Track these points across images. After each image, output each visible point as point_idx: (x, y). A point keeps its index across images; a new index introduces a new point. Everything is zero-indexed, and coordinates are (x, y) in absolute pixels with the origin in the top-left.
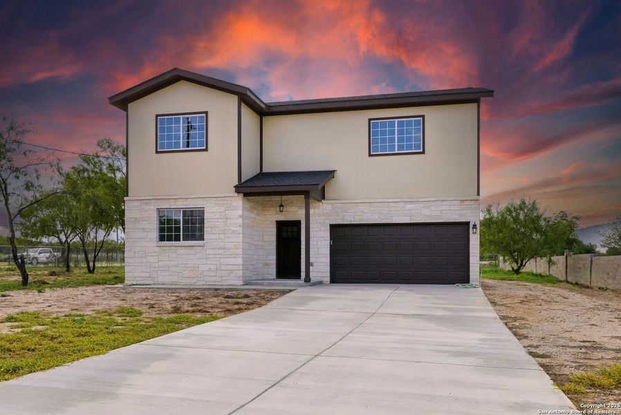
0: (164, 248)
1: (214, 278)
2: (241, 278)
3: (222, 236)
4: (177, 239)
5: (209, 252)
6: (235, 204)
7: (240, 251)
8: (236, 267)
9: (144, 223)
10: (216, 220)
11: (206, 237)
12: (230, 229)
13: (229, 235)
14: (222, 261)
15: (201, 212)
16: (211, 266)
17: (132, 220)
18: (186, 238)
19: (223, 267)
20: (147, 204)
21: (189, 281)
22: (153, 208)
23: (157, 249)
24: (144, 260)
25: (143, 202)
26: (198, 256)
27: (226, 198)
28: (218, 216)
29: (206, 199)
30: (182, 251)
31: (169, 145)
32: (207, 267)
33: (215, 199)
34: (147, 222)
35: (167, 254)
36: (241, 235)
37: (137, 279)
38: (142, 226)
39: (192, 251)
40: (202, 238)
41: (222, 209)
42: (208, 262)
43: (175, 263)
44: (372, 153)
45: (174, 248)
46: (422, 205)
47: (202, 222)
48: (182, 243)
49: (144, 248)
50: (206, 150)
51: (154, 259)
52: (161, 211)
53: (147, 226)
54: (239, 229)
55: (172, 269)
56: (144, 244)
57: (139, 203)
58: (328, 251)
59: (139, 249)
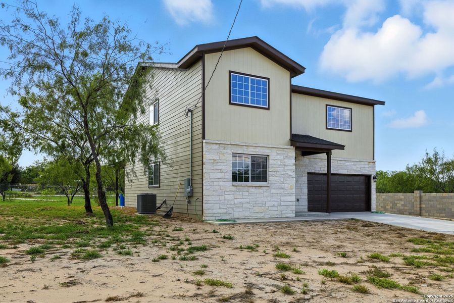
0: (238, 188)
1: (276, 213)
2: (294, 212)
3: (282, 179)
4: (247, 180)
5: (273, 191)
6: (290, 154)
7: (294, 191)
8: (291, 203)
9: (222, 164)
10: (278, 166)
11: (270, 178)
12: (288, 174)
13: (287, 178)
14: (282, 198)
15: (266, 158)
16: (274, 203)
17: (211, 161)
18: (254, 179)
19: (283, 203)
20: (224, 148)
21: (259, 215)
22: (230, 152)
23: (233, 188)
24: (222, 198)
25: (221, 145)
26: (265, 194)
27: (284, 150)
28: (279, 163)
29: (271, 149)
30: (253, 190)
31: (240, 100)
33: (277, 149)
34: (224, 164)
35: (241, 193)
36: (294, 179)
37: (215, 215)
38: (220, 168)
39: (261, 191)
40: (265, 179)
41: (282, 158)
42: (272, 200)
43: (248, 200)
44: (328, 127)
45: (246, 187)
46: (353, 163)
47: (265, 167)
48: (250, 183)
49: (222, 188)
50: (268, 109)
51: (230, 197)
52: (235, 155)
53: (224, 168)
54: (293, 174)
55: (244, 205)
56: (221, 183)
57: (218, 146)
58: (306, 191)
59: (217, 188)
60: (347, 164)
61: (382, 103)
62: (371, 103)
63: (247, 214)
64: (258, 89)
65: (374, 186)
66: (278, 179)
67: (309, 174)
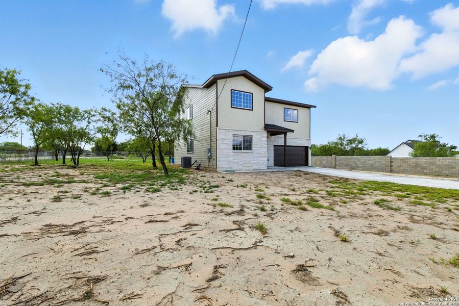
0: (236, 153)
1: (257, 167)
2: (266, 167)
3: (260, 149)
4: (241, 149)
5: (255, 155)
6: (264, 135)
7: (266, 155)
8: (265, 162)
10: (257, 142)
11: (253, 148)
12: (263, 146)
13: (262, 148)
14: (260, 159)
15: (251, 137)
16: (255, 162)
17: (221, 139)
18: (244, 149)
19: (260, 162)
20: (228, 132)
21: (247, 168)
22: (231, 134)
23: (233, 154)
24: (227, 159)
25: (227, 130)
26: (251, 157)
27: (261, 132)
28: (258, 140)
29: (253, 132)
30: (244, 155)
31: (237, 105)
32: (253, 162)
33: (257, 132)
34: (228, 140)
35: (237, 156)
36: (266, 148)
37: (223, 168)
38: (226, 142)
39: (248, 155)
40: (250, 149)
41: (260, 137)
42: (254, 160)
43: (240, 160)
44: (285, 120)
45: (240, 153)
46: (299, 140)
47: (251, 142)
48: (242, 151)
49: (227, 154)
50: (252, 110)
51: (231, 159)
52: (234, 135)
53: (228, 142)
54: (266, 146)
55: (240, 163)
56: (227, 151)
57: (225, 131)
58: (273, 155)
59: (225, 153)
60: (296, 140)
61: (315, 107)
62: (308, 107)
63: (241, 168)
64: (247, 99)
65: (310, 152)
66: (257, 149)
67: (274, 146)
